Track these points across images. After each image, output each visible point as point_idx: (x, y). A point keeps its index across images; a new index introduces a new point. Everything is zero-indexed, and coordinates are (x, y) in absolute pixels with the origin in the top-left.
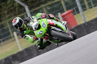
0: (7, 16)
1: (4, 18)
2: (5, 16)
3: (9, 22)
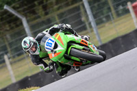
0: (56, 7)
1: (51, 9)
2: (52, 7)
3: (58, 15)
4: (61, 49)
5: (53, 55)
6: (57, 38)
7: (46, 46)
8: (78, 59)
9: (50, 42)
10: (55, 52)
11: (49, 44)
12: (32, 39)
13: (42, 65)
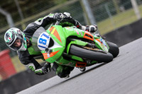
4: (58, 47)
5: (48, 55)
6: (52, 33)
7: (39, 44)
9: (44, 38)
10: (51, 51)
11: (43, 41)
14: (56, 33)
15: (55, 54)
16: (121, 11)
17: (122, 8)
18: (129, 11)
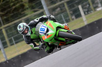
4: (52, 32)
5: (46, 37)
6: (48, 24)
7: (40, 31)
8: (64, 40)
9: (43, 27)
10: (48, 35)
12: (25, 24)
13: (32, 44)
14: (50, 25)
15: (50, 36)
16: (73, 19)
17: (74, 17)
18: (79, 19)
